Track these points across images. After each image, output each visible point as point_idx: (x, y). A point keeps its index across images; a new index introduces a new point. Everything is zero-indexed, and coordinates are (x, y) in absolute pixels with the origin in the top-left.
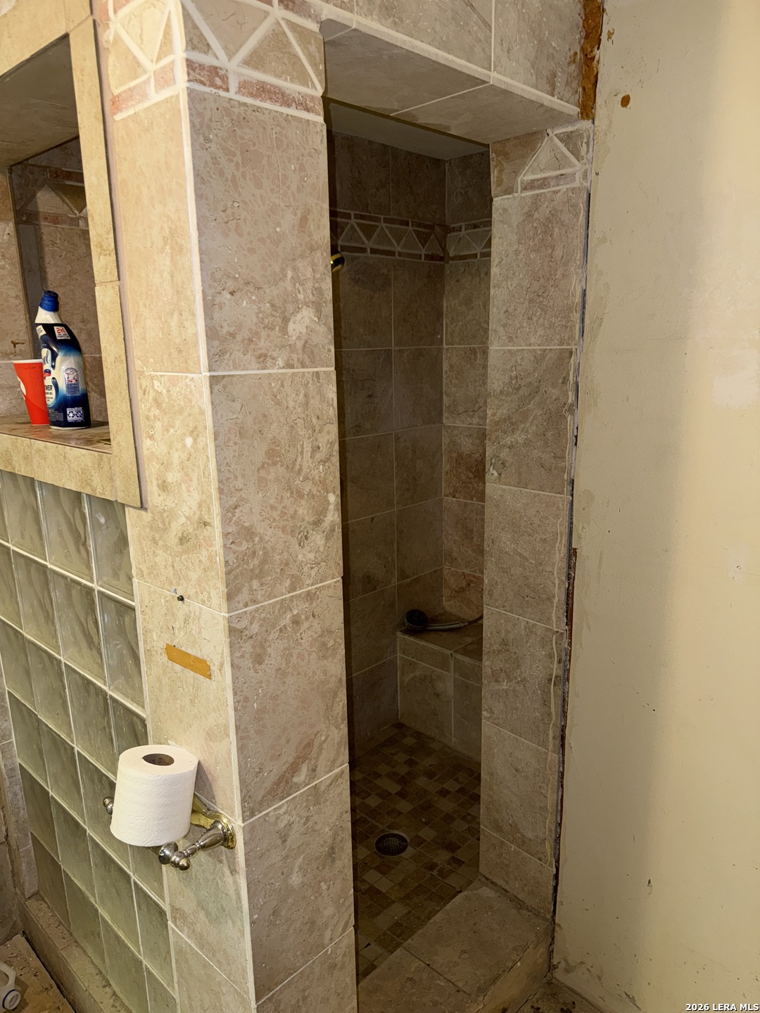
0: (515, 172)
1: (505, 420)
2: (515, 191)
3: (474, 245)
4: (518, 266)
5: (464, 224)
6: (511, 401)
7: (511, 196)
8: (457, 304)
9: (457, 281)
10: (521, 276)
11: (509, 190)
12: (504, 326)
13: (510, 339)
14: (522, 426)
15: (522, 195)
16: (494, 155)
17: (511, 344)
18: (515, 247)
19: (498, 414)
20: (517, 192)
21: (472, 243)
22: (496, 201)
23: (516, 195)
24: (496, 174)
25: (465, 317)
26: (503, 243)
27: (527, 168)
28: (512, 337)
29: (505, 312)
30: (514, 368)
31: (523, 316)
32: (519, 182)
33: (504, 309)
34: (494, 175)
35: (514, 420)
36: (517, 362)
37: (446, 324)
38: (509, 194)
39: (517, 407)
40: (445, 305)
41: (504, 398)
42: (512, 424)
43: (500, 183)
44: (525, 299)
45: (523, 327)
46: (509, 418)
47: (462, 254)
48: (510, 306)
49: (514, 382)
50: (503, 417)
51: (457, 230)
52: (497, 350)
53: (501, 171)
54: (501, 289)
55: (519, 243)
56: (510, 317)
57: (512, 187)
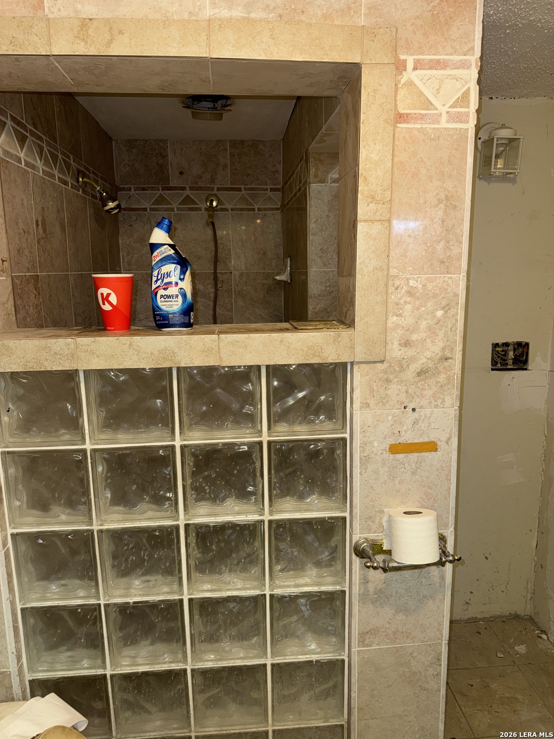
0: (326, 171)
1: (322, 311)
2: (326, 181)
3: (143, 202)
4: (329, 224)
5: (133, 186)
6: (326, 300)
7: (323, 184)
8: (132, 242)
9: (131, 226)
10: (331, 230)
11: (322, 181)
12: (320, 257)
13: (325, 265)
14: (335, 313)
15: (331, 185)
16: (312, 160)
17: (325, 267)
18: (327, 214)
19: (317, 308)
20: (328, 183)
21: (141, 200)
22: (313, 186)
23: (327, 184)
24: (314, 171)
25: (140, 252)
26: (318, 211)
27: (334, 171)
28: (326, 264)
29: (320, 250)
30: (328, 281)
31: (333, 252)
32: (329, 178)
33: (320, 248)
34: (312, 171)
35: (329, 310)
36: (330, 277)
37: (123, 255)
38: (323, 183)
39: (331, 303)
40: (120, 242)
41: (321, 298)
42: (327, 312)
43: (316, 176)
44: (334, 243)
45: (333, 258)
46: (325, 309)
47: (133, 207)
48: (324, 246)
49: (328, 289)
50: (321, 309)
51: (127, 190)
52: (315, 271)
53: (317, 169)
54: (317, 236)
55: (329, 211)
56: (324, 252)
57: (325, 180)
